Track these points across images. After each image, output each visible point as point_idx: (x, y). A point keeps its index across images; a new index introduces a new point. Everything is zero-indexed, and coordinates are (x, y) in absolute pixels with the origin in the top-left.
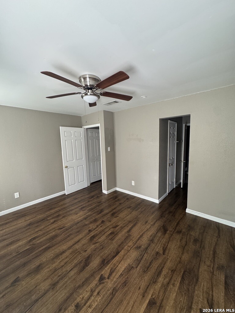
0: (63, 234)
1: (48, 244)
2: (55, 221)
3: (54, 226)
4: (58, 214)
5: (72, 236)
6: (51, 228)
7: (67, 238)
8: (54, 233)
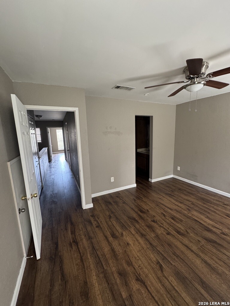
0: (173, 264)
1: (197, 285)
2: (138, 279)
3: (152, 279)
4: (116, 275)
5: (178, 253)
6: (159, 286)
7: (180, 258)
8: (171, 278)
